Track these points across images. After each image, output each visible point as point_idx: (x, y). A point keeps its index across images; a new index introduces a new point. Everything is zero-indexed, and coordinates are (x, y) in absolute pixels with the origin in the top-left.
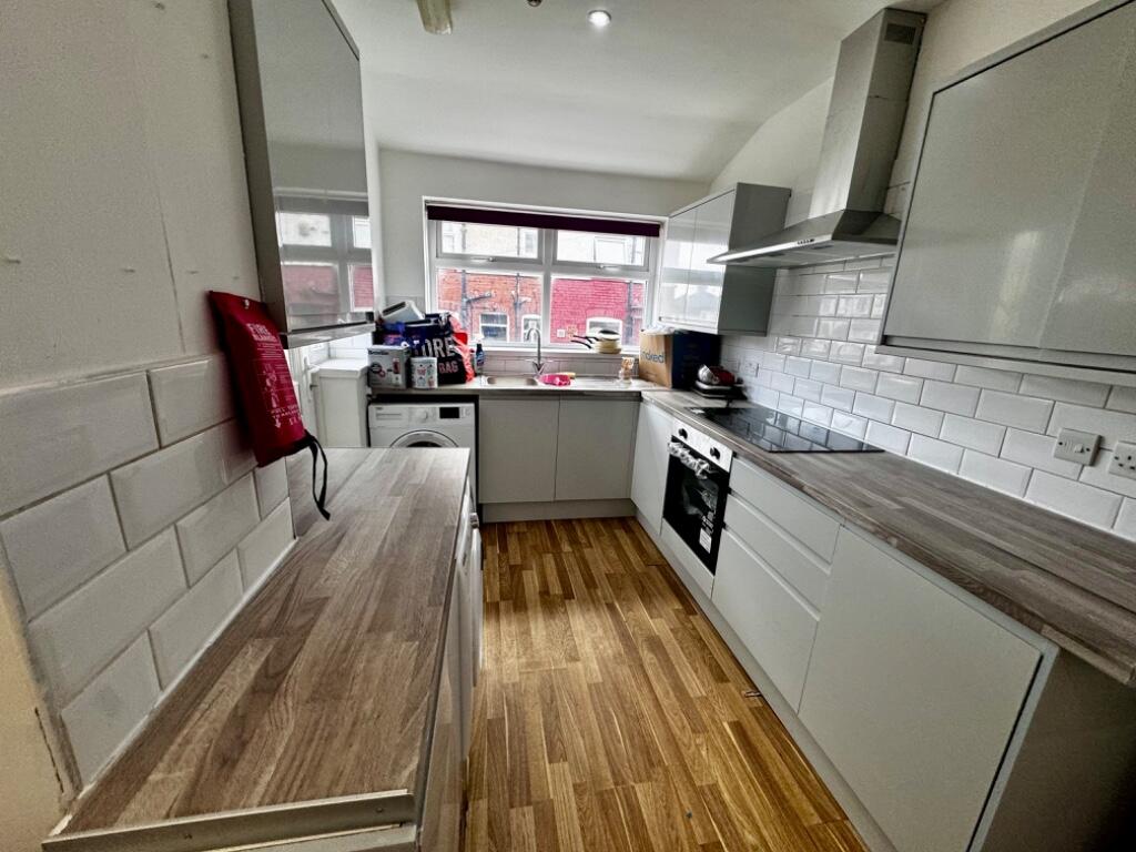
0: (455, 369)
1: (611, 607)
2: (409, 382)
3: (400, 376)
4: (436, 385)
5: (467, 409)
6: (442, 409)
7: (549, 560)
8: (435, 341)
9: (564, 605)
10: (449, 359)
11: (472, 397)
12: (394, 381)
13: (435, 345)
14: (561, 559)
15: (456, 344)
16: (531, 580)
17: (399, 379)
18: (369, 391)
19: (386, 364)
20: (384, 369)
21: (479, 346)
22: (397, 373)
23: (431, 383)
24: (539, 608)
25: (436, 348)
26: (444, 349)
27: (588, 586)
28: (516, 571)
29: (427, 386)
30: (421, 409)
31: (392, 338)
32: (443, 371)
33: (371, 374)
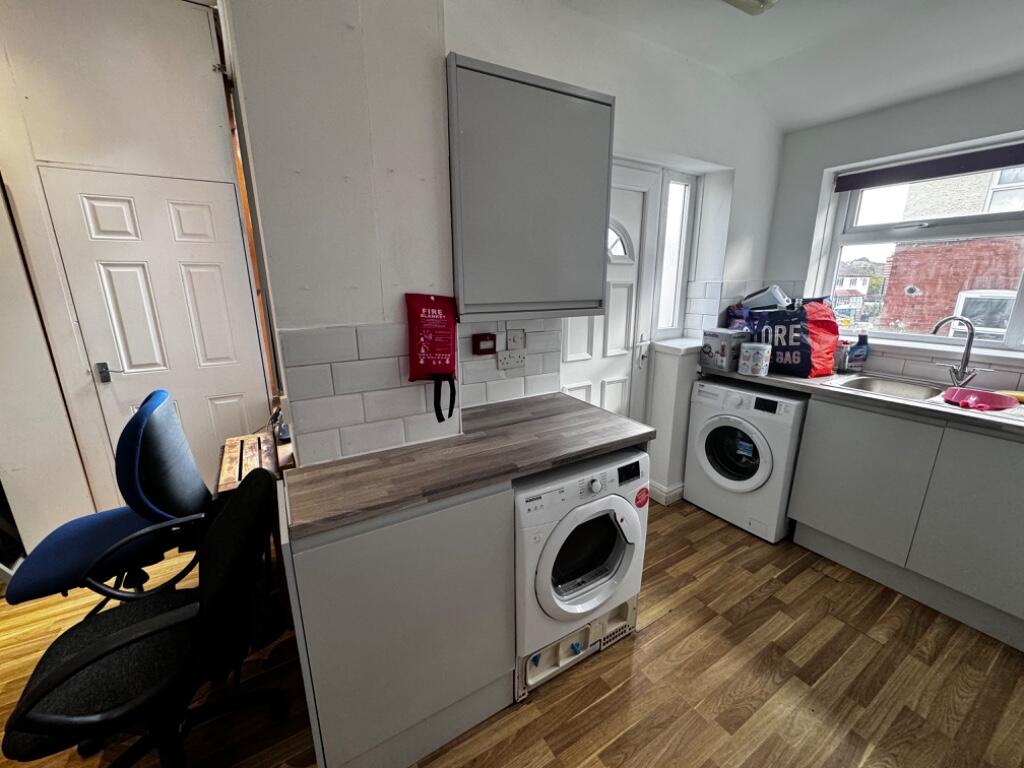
0: (797, 360)
1: (856, 740)
2: (735, 367)
3: (725, 359)
4: (763, 373)
5: (788, 407)
6: (758, 399)
7: (831, 628)
8: (777, 328)
9: (786, 678)
10: (791, 349)
11: (803, 395)
12: (719, 363)
13: (778, 333)
14: (852, 639)
15: (807, 332)
16: (780, 626)
17: (724, 362)
18: (699, 369)
19: (715, 346)
20: (713, 351)
21: (863, 339)
22: (723, 355)
23: (755, 370)
24: (752, 655)
25: (777, 335)
26: (787, 338)
27: (851, 692)
28: (772, 605)
29: (749, 373)
30: (737, 394)
31: (738, 322)
32: (780, 359)
33: (703, 353)
